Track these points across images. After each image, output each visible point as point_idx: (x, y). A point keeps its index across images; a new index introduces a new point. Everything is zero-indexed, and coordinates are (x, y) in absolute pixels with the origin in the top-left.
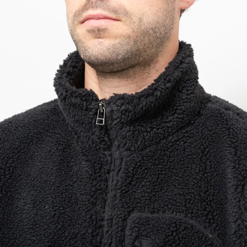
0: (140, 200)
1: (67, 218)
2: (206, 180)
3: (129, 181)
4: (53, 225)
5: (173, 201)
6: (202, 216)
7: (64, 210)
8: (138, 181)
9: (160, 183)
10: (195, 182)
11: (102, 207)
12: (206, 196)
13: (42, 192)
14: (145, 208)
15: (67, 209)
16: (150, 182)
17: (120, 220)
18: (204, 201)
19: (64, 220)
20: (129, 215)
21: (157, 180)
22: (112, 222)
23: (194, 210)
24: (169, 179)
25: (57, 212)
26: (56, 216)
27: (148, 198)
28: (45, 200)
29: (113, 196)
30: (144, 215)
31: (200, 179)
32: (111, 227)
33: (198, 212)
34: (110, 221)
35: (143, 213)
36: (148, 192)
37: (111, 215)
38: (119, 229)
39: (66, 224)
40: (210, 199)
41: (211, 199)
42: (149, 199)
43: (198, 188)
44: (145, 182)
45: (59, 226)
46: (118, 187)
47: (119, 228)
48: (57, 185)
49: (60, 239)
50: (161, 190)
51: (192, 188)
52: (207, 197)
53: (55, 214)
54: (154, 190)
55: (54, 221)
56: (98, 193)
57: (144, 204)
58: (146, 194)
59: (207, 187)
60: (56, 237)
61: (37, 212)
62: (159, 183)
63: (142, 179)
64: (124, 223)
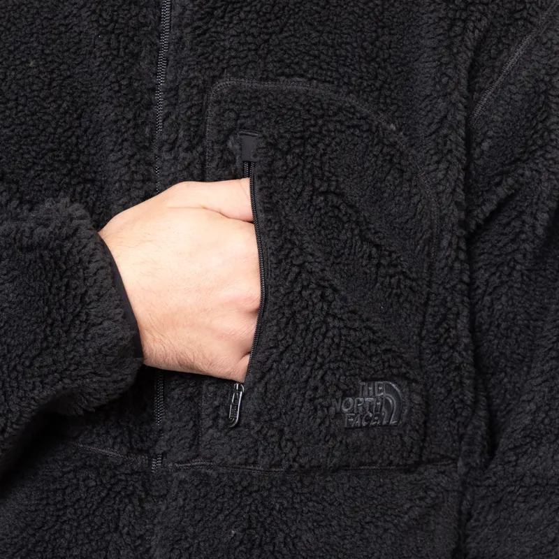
0: (236, 50)
1: (79, 87)
2: (372, 15)
3: (209, 8)
4: (50, 103)
5: (311, 58)
6: (372, 91)
7: (69, 70)
8: (228, 10)
9: (279, 15)
10: (351, 21)
11: (152, 64)
12: (375, 50)
13: (12, 30)
14: (246, 68)
15: (74, 68)
16: (257, 13)
17: (195, 91)
18: (373, 60)
19: (74, 92)
20: (213, 82)
21: (272, 10)
22: (177, 94)
23: (353, 79)
24: (298, 7)
25: (55, 76)
26: (54, 84)
27: (254, 48)
28: (22, 48)
29: (176, 41)
30: (245, 83)
31: (360, 12)
32: (175, 104)
33: (362, 83)
34: (173, 92)
35: (243, 80)
36: (253, 33)
37: (174, 81)
38: (194, 110)
39: (80, 101)
40: (384, 56)
41: (386, 56)
42: (254, 50)
43: (359, 34)
44: (245, 12)
45: (64, 105)
46: (185, 20)
47: (193, 108)
48: (46, 15)
49: (70, 133)
50: (281, 31)
51: (349, 34)
52: (377, 52)
53: (52, 80)
54: (265, 30)
55: (51, 94)
56: (142, 32)
57: (245, 61)
58: (250, 39)
59: (375, 31)
60: (60, 130)
61: (5, 73)
62: (275, 14)
63: (239, 5)
64: (203, 98)
